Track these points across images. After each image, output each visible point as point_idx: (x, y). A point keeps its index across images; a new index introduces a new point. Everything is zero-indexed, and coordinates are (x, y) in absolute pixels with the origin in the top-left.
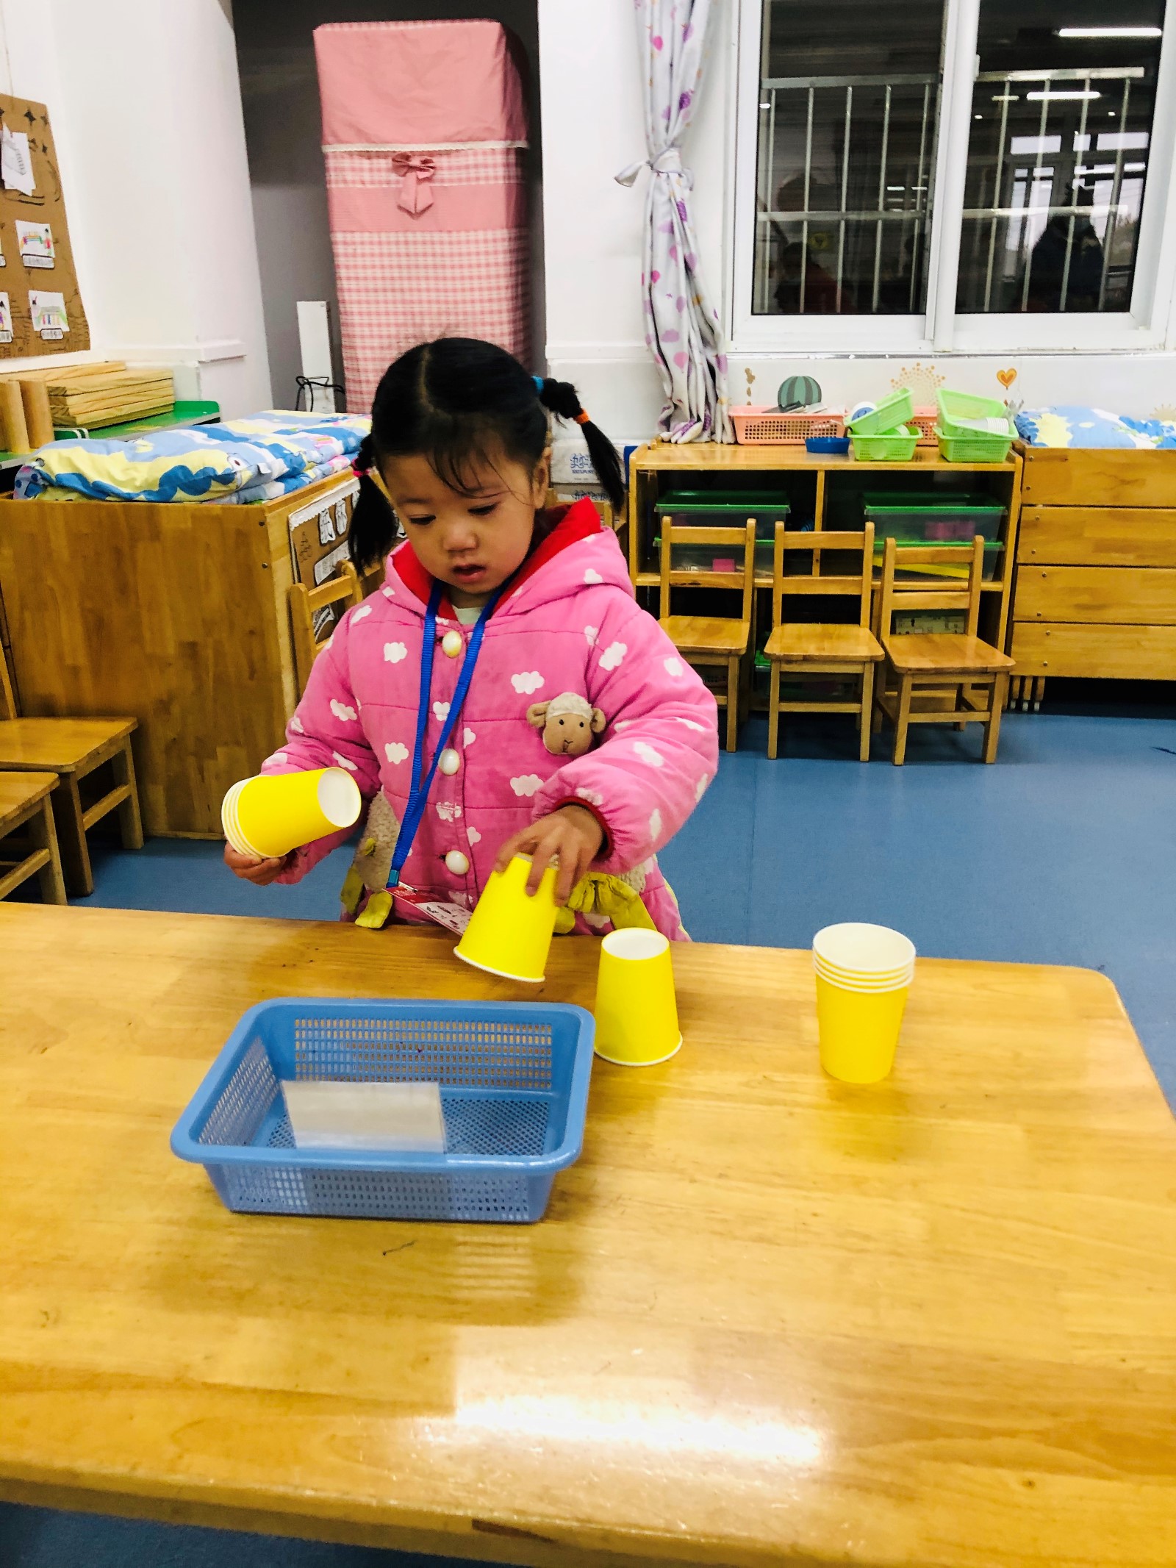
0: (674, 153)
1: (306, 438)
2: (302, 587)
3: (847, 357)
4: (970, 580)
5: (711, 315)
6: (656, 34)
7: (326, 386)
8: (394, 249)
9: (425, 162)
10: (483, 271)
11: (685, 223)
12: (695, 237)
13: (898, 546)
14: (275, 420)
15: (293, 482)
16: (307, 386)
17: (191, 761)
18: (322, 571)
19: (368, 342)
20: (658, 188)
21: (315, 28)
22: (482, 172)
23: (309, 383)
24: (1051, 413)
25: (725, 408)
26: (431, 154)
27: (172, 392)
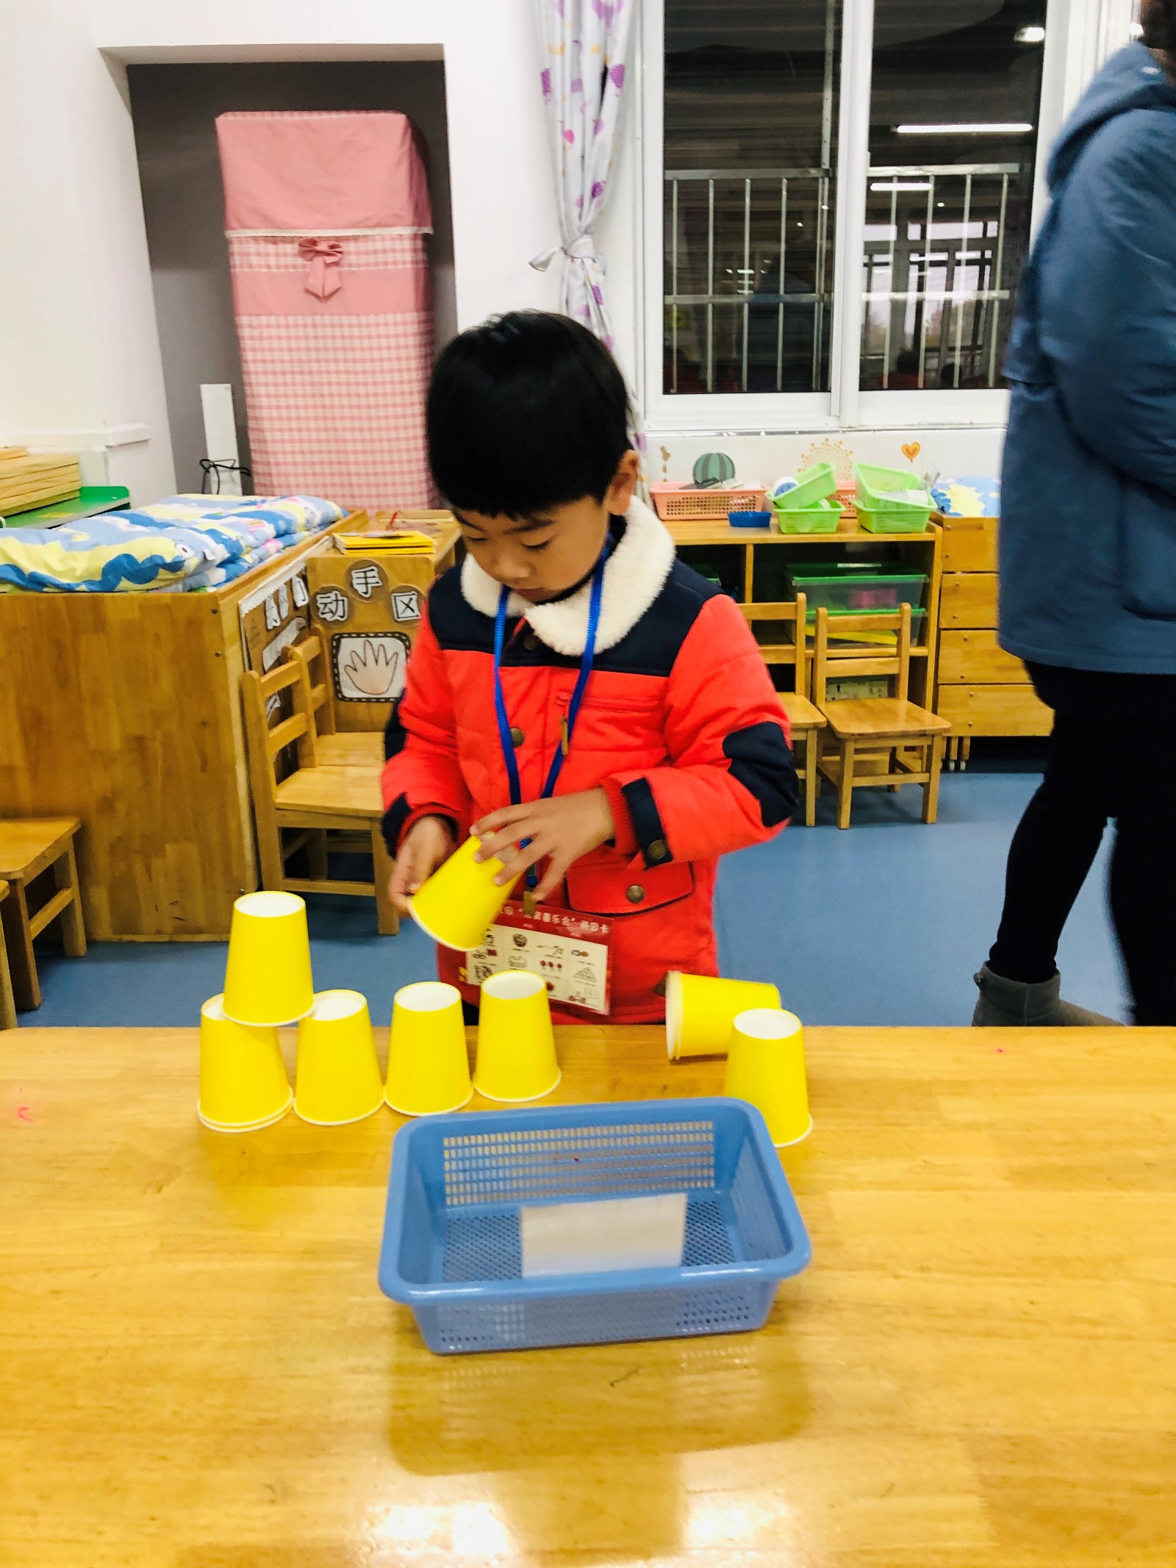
0: (587, 240)
1: (236, 522)
2: (255, 674)
3: (758, 434)
4: (899, 644)
6: (567, 128)
7: (232, 468)
8: (301, 332)
9: (332, 247)
10: (394, 354)
11: (601, 307)
12: (610, 319)
13: (830, 615)
14: (192, 504)
15: (231, 566)
16: (212, 470)
17: (138, 861)
18: (268, 657)
19: (277, 424)
20: (574, 273)
21: (217, 117)
22: (390, 257)
23: (215, 466)
24: (958, 483)
26: (338, 239)
27: (77, 478)
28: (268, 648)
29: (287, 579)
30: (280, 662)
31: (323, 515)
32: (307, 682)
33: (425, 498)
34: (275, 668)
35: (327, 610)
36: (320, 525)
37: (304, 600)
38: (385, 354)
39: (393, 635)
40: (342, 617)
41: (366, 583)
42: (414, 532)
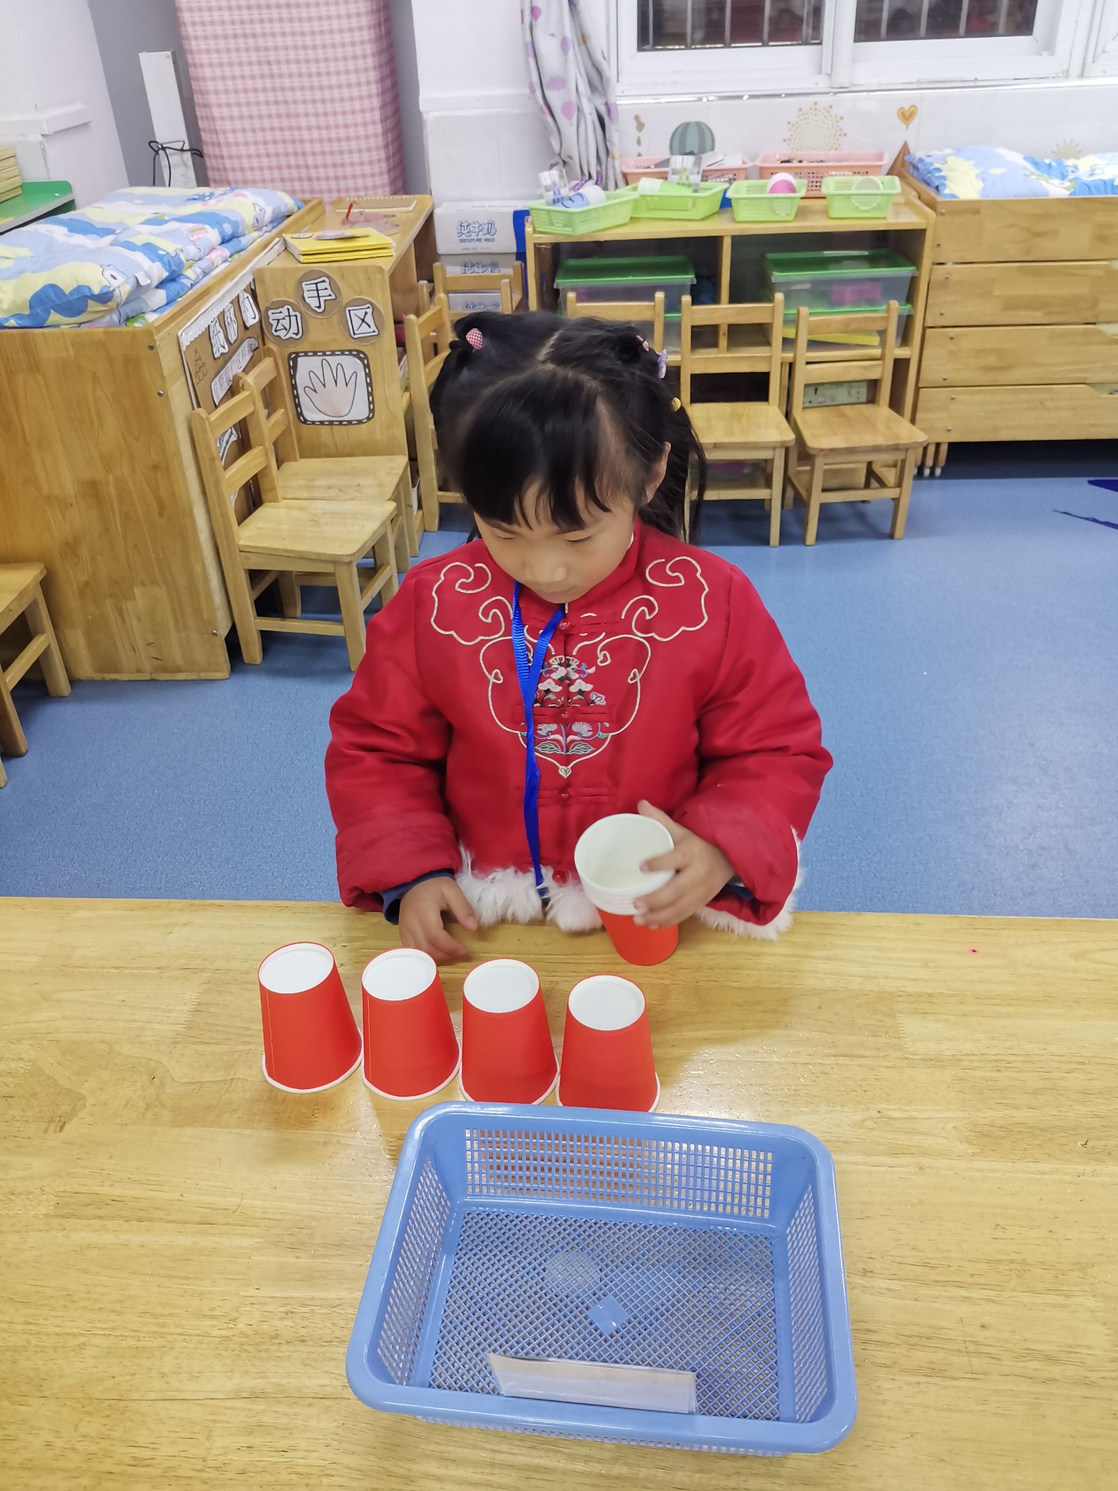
1: (178, 230)
2: (201, 411)
3: (741, 97)
4: (883, 344)
5: (599, 57)
7: (182, 150)
13: (812, 314)
14: (137, 201)
15: (173, 287)
16: (161, 152)
17: (109, 605)
18: (219, 390)
19: (223, 98)
23: (164, 149)
24: (956, 155)
25: (617, 163)
27: (17, 172)
28: (217, 379)
29: (233, 296)
30: (232, 391)
31: (274, 212)
32: (263, 412)
33: (386, 179)
34: (228, 399)
35: (280, 327)
36: (271, 222)
37: (255, 318)
39: (350, 352)
40: (297, 334)
41: (319, 297)
42: (369, 230)
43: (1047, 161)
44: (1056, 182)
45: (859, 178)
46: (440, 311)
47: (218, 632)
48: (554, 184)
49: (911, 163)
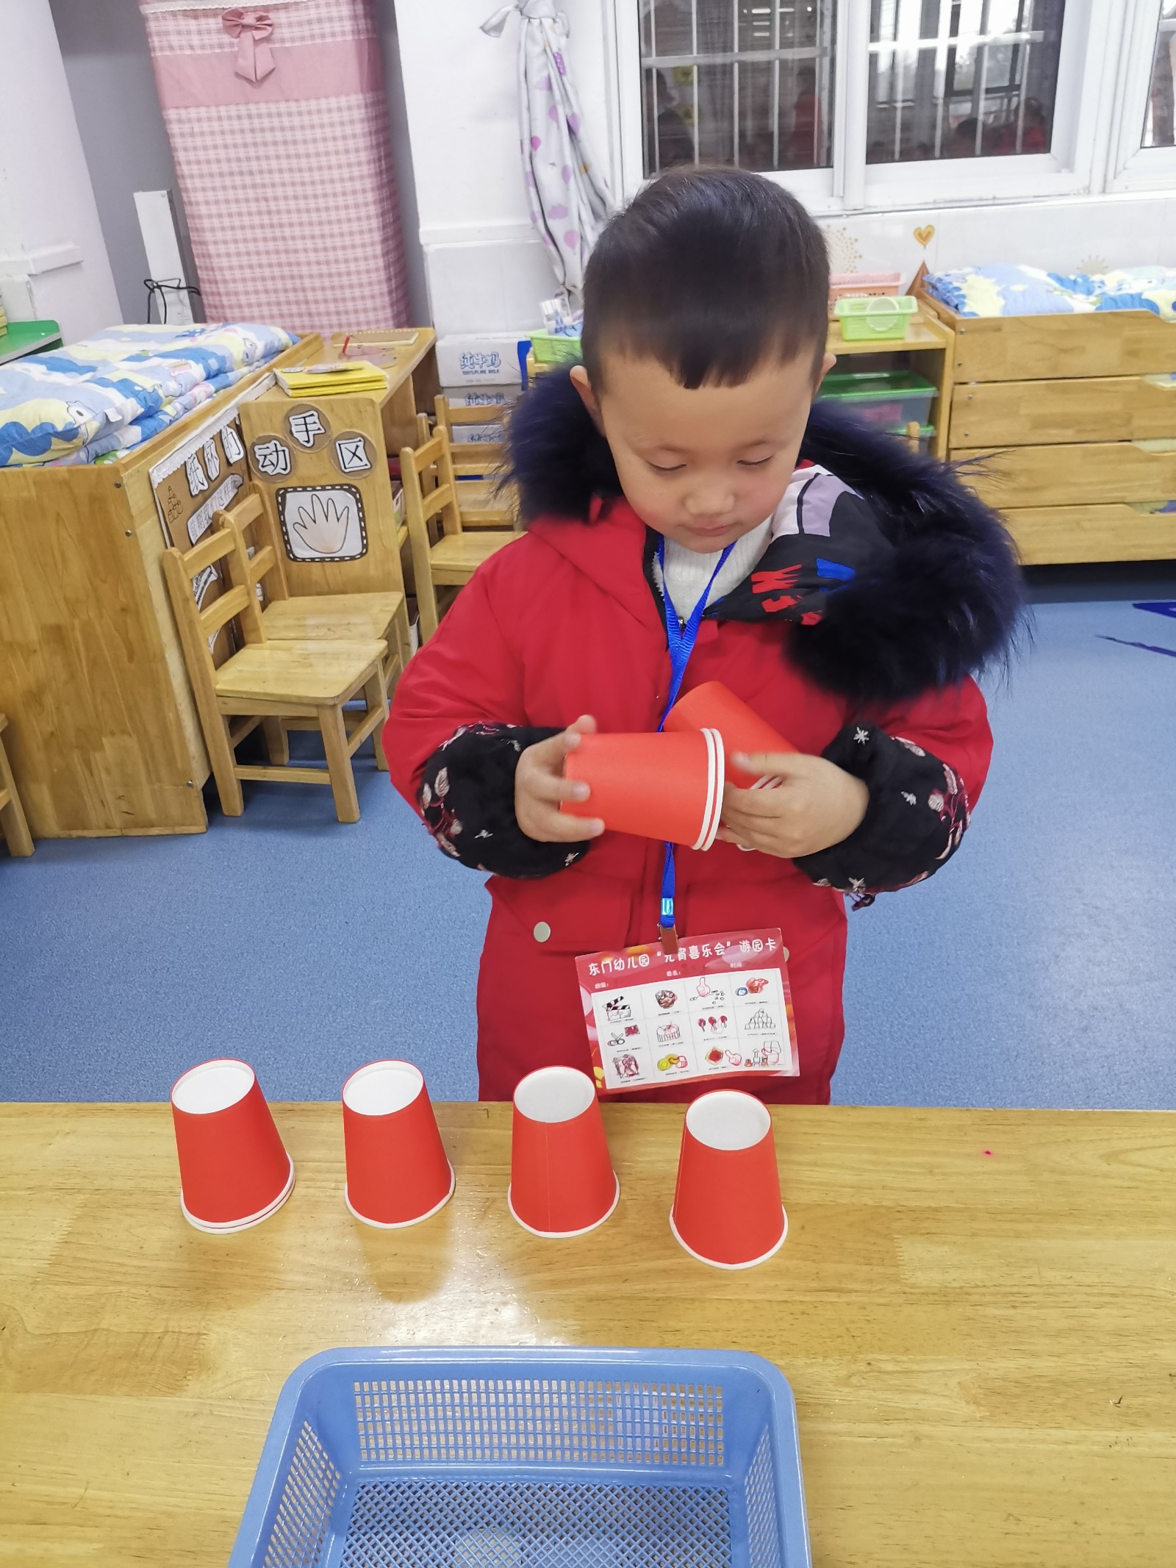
1: (159, 365)
2: (175, 551)
5: (601, 185)
7: (178, 288)
8: (236, 124)
9: (260, 19)
10: (341, 145)
11: (564, 77)
12: (576, 93)
14: (124, 339)
15: (150, 423)
17: (76, 758)
18: (197, 526)
19: (219, 235)
20: (530, 36)
22: (327, 27)
23: (159, 287)
24: (976, 273)
26: (267, 8)
27: (3, 312)
28: (194, 517)
29: (215, 431)
30: (212, 529)
31: (266, 346)
32: (244, 552)
33: (389, 313)
34: (208, 537)
35: (267, 462)
36: (264, 357)
37: (239, 454)
38: (331, 146)
39: (342, 487)
40: (285, 470)
41: (307, 431)
42: (365, 363)
43: (1072, 277)
44: (1081, 297)
45: (874, 299)
46: (439, 443)
47: (194, 783)
48: (557, 313)
49: (930, 284)
